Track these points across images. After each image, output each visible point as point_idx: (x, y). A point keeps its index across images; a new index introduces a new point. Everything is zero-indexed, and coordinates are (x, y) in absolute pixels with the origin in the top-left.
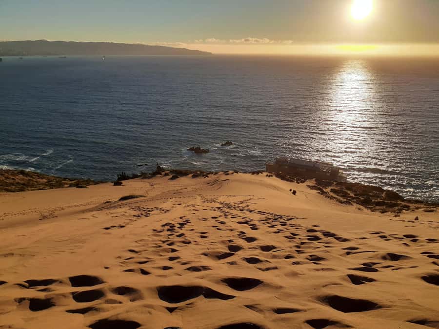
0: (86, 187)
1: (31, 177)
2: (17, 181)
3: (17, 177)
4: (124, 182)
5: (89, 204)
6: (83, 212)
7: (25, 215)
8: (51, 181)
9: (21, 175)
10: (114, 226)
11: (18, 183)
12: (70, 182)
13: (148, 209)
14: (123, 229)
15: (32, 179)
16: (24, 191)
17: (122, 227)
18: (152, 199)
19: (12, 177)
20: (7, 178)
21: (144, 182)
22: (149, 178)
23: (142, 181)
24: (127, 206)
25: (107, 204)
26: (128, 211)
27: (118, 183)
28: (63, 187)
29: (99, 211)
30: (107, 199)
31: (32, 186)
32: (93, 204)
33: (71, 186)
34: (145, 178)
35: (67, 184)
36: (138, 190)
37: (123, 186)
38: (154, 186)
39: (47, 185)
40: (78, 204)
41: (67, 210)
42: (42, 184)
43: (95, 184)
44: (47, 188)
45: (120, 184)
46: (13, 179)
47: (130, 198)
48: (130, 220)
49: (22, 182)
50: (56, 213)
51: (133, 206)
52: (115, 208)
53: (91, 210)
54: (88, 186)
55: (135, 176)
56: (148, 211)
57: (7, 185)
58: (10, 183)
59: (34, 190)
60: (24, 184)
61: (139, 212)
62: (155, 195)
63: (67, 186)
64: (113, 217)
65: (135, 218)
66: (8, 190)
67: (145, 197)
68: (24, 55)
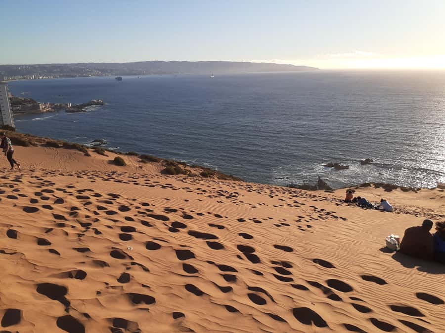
68: (144, 74)
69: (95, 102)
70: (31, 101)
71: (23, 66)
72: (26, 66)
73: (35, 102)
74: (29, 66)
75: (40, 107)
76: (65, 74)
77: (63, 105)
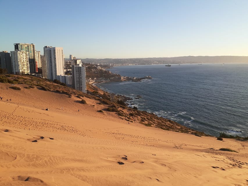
0: (201, 137)
1: (173, 124)
2: (167, 124)
3: (167, 123)
4: (224, 139)
5: (200, 146)
6: (197, 150)
7: (167, 143)
8: (182, 128)
9: (169, 122)
10: (218, 168)
11: (167, 126)
12: (192, 131)
13: (240, 162)
14: (224, 171)
15: (173, 125)
16: (169, 130)
17: (223, 170)
18: (243, 156)
19: (165, 122)
20: (162, 122)
21: (238, 142)
22: (242, 141)
23: (236, 142)
24: (224, 155)
25: (212, 149)
26: (226, 159)
27: (220, 139)
28: (188, 133)
29: (207, 153)
30: (212, 147)
31: (173, 129)
32: (203, 147)
33: (192, 133)
34: (239, 140)
35: (190, 132)
36: (233, 146)
37: (223, 141)
38: (245, 147)
39: (180, 130)
40: (195, 145)
41: (188, 147)
42: (178, 129)
43: (206, 136)
44: (180, 131)
45: (221, 140)
46: (165, 123)
47: (227, 151)
48: (228, 166)
49: (169, 125)
50: (182, 146)
51: (229, 157)
52: (217, 154)
53: (202, 151)
54: (202, 136)
55: (231, 137)
56: (240, 164)
57: (162, 126)
58: (163, 125)
59: (173, 131)
60: (169, 127)
61: (234, 163)
62: (245, 153)
63: (190, 133)
64: (216, 160)
65: (231, 166)
66: (162, 128)
67: (237, 152)
68: (181, 63)
69: (147, 77)
70: (119, 75)
71: (123, 59)
72: (124, 59)
73: (120, 76)
74: (126, 59)
75: (122, 78)
76: (141, 63)
77: (132, 78)
